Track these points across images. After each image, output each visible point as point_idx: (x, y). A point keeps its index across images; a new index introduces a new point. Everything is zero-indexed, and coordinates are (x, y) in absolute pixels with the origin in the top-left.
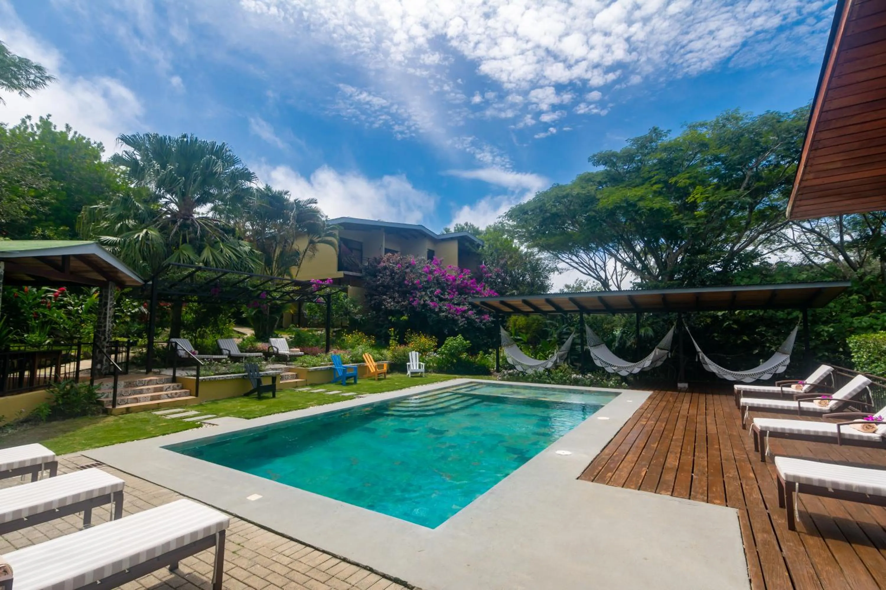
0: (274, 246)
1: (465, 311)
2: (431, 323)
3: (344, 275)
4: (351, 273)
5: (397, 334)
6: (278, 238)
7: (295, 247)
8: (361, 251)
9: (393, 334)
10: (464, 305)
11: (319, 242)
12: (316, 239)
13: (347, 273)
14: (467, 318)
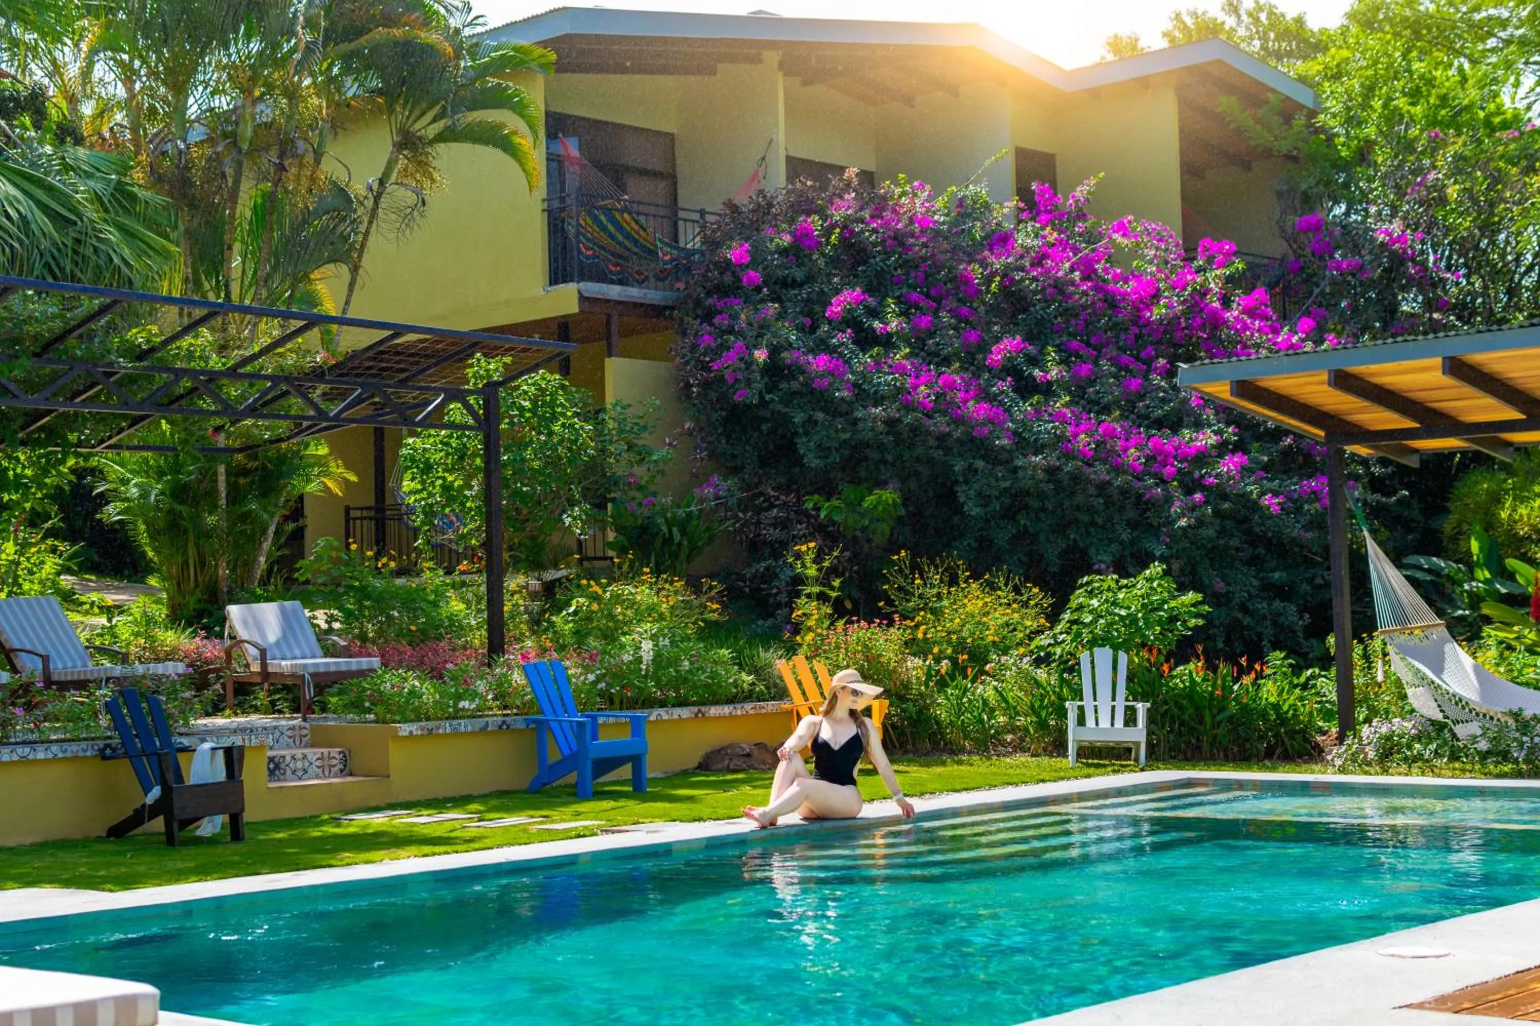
0: (229, 171)
1: (1202, 458)
2: (973, 510)
3: (582, 298)
4: (614, 292)
5: (833, 571)
6: (247, 131)
7: (330, 168)
8: (671, 178)
9: (812, 571)
10: (1198, 425)
11: (441, 138)
12: (425, 126)
13: (594, 289)
14: (1219, 494)
